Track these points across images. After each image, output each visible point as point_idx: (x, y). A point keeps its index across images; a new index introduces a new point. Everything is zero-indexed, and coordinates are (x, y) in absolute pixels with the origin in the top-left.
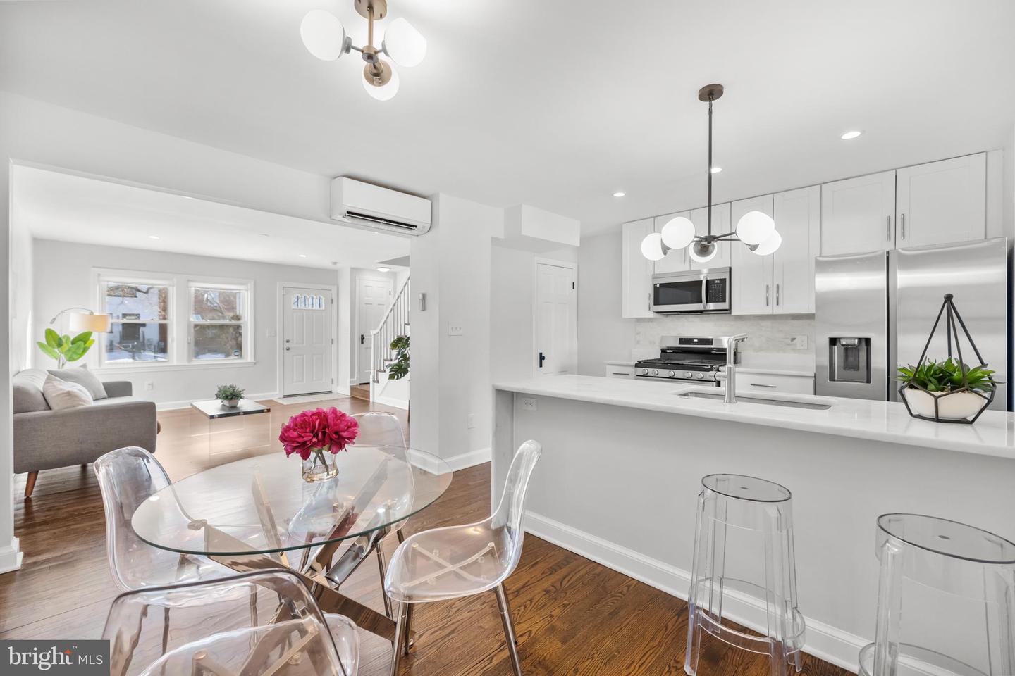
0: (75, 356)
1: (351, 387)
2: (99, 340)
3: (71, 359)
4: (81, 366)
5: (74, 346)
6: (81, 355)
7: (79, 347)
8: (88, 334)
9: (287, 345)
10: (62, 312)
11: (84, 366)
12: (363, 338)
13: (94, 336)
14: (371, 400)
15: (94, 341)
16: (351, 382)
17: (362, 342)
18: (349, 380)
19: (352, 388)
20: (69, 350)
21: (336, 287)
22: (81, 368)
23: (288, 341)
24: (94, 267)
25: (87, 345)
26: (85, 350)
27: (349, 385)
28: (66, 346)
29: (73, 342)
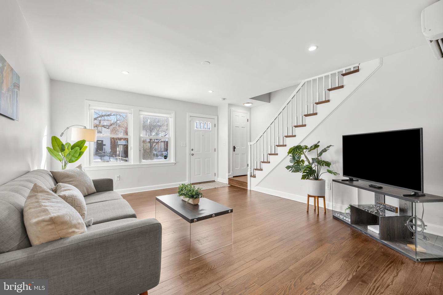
0: (73, 159)
1: (229, 178)
2: (90, 147)
3: (71, 161)
4: (77, 167)
5: (72, 150)
6: (78, 158)
7: (76, 152)
8: (83, 142)
9: (192, 152)
10: (68, 128)
11: (80, 167)
12: (234, 148)
13: (86, 144)
14: (249, 188)
15: (86, 147)
16: (229, 176)
17: (234, 151)
18: (227, 174)
19: (230, 180)
20: (69, 154)
21: (217, 117)
22: (78, 169)
23: (192, 150)
24: (86, 100)
25: (82, 150)
26: (81, 154)
27: (227, 178)
28: (67, 151)
29: (73, 148)
